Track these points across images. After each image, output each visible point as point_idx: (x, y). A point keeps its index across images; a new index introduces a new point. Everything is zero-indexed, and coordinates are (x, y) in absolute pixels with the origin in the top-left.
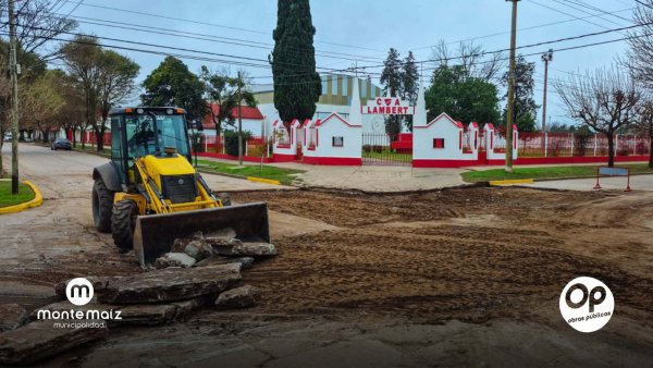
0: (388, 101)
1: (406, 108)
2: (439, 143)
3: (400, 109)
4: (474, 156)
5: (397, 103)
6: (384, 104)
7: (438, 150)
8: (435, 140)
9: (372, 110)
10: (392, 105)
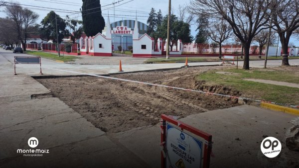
0: (122, 28)
1: (129, 31)
2: (144, 47)
3: (127, 32)
4: (160, 52)
5: (126, 29)
6: (120, 30)
7: (144, 50)
8: (142, 46)
9: (115, 32)
10: (124, 30)
